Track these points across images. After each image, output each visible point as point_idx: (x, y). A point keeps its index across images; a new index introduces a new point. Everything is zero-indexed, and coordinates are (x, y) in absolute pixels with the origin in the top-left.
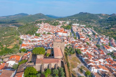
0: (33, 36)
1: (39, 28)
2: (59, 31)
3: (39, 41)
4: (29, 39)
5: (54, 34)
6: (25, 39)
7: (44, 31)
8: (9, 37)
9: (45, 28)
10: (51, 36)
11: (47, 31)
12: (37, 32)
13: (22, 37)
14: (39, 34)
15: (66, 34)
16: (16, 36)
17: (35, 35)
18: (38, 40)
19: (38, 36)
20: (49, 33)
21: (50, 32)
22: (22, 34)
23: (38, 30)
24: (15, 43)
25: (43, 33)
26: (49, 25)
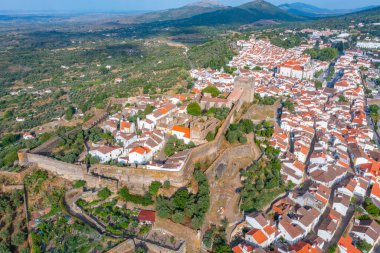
0: (217, 73)
1: (236, 54)
2: (283, 65)
3: (229, 85)
4: (209, 79)
5: (270, 70)
6: (200, 78)
7: (248, 63)
8: (166, 71)
9: (252, 55)
10: (261, 75)
11: (254, 62)
12: (230, 65)
13: (194, 73)
14: (234, 69)
15: (301, 72)
16: (183, 70)
17: (222, 70)
18: (228, 81)
19: (231, 73)
20: (257, 69)
21: (262, 64)
22: (196, 67)
23: (234, 58)
24: (179, 86)
25: (242, 67)
26: (269, 44)
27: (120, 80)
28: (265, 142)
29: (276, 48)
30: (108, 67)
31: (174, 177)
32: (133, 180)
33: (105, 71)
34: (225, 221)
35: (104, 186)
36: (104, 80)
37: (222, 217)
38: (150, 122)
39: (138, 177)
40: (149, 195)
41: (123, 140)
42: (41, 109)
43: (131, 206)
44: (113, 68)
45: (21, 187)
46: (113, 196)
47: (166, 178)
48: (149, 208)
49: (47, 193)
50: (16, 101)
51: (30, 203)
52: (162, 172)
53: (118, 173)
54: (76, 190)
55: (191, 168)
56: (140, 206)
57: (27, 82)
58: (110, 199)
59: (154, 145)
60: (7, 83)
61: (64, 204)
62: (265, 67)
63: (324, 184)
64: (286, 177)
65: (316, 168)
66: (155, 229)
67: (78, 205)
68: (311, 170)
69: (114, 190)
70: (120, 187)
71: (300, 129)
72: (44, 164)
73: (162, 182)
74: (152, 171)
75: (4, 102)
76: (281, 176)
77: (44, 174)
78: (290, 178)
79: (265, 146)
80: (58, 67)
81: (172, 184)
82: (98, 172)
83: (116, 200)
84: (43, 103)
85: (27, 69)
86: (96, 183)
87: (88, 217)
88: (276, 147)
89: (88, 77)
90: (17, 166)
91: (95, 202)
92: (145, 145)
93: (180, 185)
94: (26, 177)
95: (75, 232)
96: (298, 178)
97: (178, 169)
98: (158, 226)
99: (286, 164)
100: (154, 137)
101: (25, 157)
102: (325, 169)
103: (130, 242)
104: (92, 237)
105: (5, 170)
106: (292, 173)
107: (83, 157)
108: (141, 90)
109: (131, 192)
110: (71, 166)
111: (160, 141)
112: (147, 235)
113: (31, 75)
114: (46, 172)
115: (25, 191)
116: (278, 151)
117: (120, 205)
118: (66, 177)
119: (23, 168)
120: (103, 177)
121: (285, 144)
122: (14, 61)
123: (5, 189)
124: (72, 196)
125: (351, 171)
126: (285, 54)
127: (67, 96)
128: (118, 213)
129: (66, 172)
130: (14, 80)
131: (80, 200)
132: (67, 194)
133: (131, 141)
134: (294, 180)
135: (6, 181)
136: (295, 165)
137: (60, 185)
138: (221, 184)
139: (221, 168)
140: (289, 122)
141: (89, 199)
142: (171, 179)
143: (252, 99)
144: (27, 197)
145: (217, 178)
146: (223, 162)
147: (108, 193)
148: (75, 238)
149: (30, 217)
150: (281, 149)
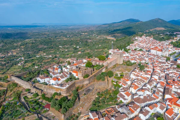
0: (120, 51)
1: (133, 43)
2: (153, 49)
5: (147, 51)
7: (137, 47)
9: (140, 44)
10: (141, 53)
11: (140, 47)
12: (128, 47)
13: (111, 51)
14: (129, 50)
15: (161, 52)
16: (106, 50)
17: (123, 50)
19: (127, 51)
20: (141, 50)
21: (144, 48)
23: (131, 45)
25: (133, 49)
26: (152, 39)
27: (80, 53)
28: (116, 82)
29: (155, 41)
30: (78, 47)
31: (62, 91)
32: (49, 91)
33: (76, 49)
34: (80, 114)
35: (36, 92)
36: (74, 52)
37: (79, 111)
38: (67, 68)
39: (50, 90)
40: (52, 98)
41: (52, 75)
42: (45, 63)
43: (44, 102)
44: (80, 48)
45: (5, 89)
46: (39, 97)
48: (50, 103)
49: (14, 92)
50: (37, 59)
51: (7, 95)
53: (43, 87)
54: (26, 93)
55: (74, 89)
56: (48, 102)
57: (44, 52)
58: (38, 98)
59: (62, 77)
60: (36, 52)
61: (19, 97)
62: (144, 50)
63: (138, 104)
64: (119, 98)
65: (137, 96)
66: (50, 112)
67: (24, 98)
68: (135, 97)
69: (40, 94)
70: (42, 93)
71: (139, 78)
72: (17, 81)
73: (58, 93)
74: (55, 88)
75: (33, 59)
76: (117, 98)
77: (16, 85)
78: (121, 99)
79: (115, 84)
80: (58, 46)
81: (62, 94)
82: (36, 86)
83: (39, 99)
84: (46, 61)
85: (45, 47)
86: (34, 91)
87: (26, 103)
88: (120, 84)
89: (69, 51)
90: (8, 80)
91: (32, 98)
92: (59, 78)
93: (65, 95)
94: (9, 85)
96: (125, 99)
97: (64, 88)
98: (51, 111)
99: (122, 93)
100: (64, 75)
101: (11, 77)
102: (142, 97)
103: (36, 115)
104: (23, 111)
105: (2, 81)
106: (123, 97)
107: (33, 80)
108: (87, 57)
109: (46, 96)
110: (26, 83)
111: (66, 76)
112: (45, 114)
113: (46, 49)
114: (17, 84)
115: (7, 90)
116: (120, 87)
117: (40, 101)
118: (24, 87)
119: (9, 81)
120: (38, 89)
121: (127, 84)
124: (24, 95)
125: (162, 101)
126: (158, 44)
127: (57, 59)
128: (38, 104)
129: (25, 85)
130: (39, 51)
131: (26, 97)
132: (22, 93)
133: (55, 75)
134: (123, 101)
135: (1, 86)
136: (126, 94)
137: (21, 89)
138: (86, 98)
139: (89, 90)
140: (134, 75)
141: (30, 97)
142: (61, 92)
143: (122, 63)
144: (7, 93)
145: (85, 94)
146: (91, 88)
147: (38, 95)
148: (17, 111)
149: (5, 100)
150: (123, 86)
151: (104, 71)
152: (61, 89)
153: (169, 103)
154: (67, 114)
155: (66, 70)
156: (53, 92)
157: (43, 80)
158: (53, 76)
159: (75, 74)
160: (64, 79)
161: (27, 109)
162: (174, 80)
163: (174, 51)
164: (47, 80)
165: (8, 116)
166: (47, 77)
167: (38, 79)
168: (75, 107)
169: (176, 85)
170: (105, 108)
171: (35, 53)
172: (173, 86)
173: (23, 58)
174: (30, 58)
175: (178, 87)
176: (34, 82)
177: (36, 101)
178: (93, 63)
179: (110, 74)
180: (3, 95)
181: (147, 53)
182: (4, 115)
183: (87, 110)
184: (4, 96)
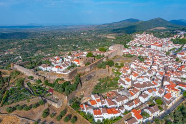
2: (153, 45)
7: (137, 44)
9: (140, 40)
11: (140, 44)
12: (128, 44)
13: (111, 48)
14: (129, 46)
15: (161, 48)
16: (106, 47)
18: (124, 51)
19: (127, 48)
20: (141, 46)
21: (143, 44)
23: (131, 41)
25: (134, 45)
28: (117, 71)
29: (155, 38)
30: (77, 46)
31: (65, 76)
32: (51, 78)
34: (82, 96)
35: (39, 79)
38: (68, 59)
39: (53, 77)
40: (55, 83)
41: (54, 64)
43: (47, 87)
45: (8, 76)
46: (42, 83)
47: (62, 77)
49: (17, 79)
51: (11, 82)
52: (61, 74)
53: (45, 75)
54: (29, 80)
55: (76, 75)
56: (51, 87)
57: (42, 51)
59: (64, 65)
61: (23, 84)
62: (144, 46)
63: (138, 89)
64: (120, 84)
65: (137, 82)
66: (53, 96)
67: (27, 84)
68: (135, 83)
69: (43, 80)
70: (45, 80)
71: (139, 67)
72: (20, 69)
74: (57, 74)
75: (31, 58)
76: (117, 83)
77: (19, 73)
78: (122, 84)
79: (116, 72)
80: (57, 45)
82: (39, 74)
83: (43, 85)
85: (43, 46)
86: (36, 78)
87: (29, 89)
88: (121, 72)
90: (10, 68)
91: (35, 84)
92: (61, 66)
93: (67, 80)
94: (12, 73)
95: (22, 93)
96: (125, 85)
97: (67, 73)
98: (54, 94)
99: (122, 79)
100: (66, 63)
101: (13, 65)
102: (141, 83)
103: (40, 98)
104: (28, 95)
105: (5, 69)
106: (123, 83)
107: (36, 68)
109: (49, 82)
111: (68, 65)
113: (45, 48)
115: (10, 77)
116: (120, 74)
118: (27, 75)
119: (12, 69)
121: (127, 72)
122: (39, 43)
123: (4, 76)
124: (27, 81)
126: (158, 40)
128: (41, 89)
129: (27, 72)
130: (37, 50)
131: (29, 83)
132: (25, 80)
133: (57, 65)
134: (123, 86)
135: (4, 73)
136: (126, 80)
137: (23, 77)
138: (88, 83)
139: (90, 77)
140: (134, 64)
141: (32, 83)
142: (64, 78)
143: (122, 55)
144: (10, 80)
145: (87, 80)
146: (92, 75)
147: (41, 82)
148: (21, 95)
149: (8, 86)
150: (123, 73)
151: (105, 60)
152: (63, 75)
153: (167, 89)
154: (70, 96)
155: (67, 60)
156: (55, 78)
157: (45, 68)
158: (55, 66)
159: (76, 63)
160: (66, 68)
161: (31, 93)
162: (173, 71)
163: (173, 47)
164: (49, 68)
165: (13, 99)
166: (49, 66)
167: (40, 67)
168: (77, 91)
169: (174, 74)
170: (106, 92)
171: (33, 52)
172: (172, 76)
173: (20, 57)
174: (28, 56)
175: (176, 76)
176: (37, 70)
177: (39, 87)
178: (94, 54)
179: (110, 63)
180: (7, 81)
181: (147, 48)
182: (9, 98)
183: (89, 93)
184: (7, 83)
